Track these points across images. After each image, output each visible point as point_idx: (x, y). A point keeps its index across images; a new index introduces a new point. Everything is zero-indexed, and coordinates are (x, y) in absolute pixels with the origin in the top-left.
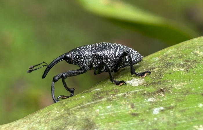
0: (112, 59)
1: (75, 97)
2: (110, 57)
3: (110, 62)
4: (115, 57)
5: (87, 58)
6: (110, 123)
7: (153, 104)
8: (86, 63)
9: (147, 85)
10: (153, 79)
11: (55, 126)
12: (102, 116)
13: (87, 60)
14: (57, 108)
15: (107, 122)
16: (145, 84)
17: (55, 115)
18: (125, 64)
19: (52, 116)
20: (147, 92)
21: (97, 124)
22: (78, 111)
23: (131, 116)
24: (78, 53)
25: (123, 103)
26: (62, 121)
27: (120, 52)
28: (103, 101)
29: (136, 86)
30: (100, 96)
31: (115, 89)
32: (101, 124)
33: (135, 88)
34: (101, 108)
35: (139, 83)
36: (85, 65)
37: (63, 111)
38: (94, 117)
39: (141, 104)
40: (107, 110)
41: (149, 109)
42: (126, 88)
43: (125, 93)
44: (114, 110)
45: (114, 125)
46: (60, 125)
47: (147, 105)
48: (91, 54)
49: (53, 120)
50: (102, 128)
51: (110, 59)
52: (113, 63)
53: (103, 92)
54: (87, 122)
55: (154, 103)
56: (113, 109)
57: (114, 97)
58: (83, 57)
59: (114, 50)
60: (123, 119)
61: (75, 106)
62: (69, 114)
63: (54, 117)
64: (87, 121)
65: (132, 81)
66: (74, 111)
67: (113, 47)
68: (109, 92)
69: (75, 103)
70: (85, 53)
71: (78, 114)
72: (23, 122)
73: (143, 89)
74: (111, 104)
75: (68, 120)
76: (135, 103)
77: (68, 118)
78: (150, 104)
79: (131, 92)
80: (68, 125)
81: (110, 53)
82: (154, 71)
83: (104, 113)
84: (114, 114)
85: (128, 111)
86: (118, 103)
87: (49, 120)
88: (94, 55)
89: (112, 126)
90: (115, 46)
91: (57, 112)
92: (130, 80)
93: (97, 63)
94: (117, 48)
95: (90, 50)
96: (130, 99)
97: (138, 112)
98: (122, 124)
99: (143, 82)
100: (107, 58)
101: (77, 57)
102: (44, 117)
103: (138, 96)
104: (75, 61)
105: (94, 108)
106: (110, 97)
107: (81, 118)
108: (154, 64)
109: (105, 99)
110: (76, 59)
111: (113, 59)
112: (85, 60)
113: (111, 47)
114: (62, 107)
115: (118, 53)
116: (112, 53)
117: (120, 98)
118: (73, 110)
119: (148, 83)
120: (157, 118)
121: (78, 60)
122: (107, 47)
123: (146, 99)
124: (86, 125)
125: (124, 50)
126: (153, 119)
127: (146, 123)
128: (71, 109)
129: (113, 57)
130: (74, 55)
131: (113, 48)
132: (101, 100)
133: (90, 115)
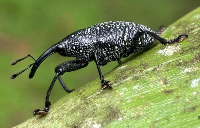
0: (120, 45)
1: (95, 81)
2: (118, 43)
3: (117, 49)
4: (124, 42)
5: (87, 48)
6: (138, 108)
7: (190, 75)
8: (86, 54)
9: (183, 52)
10: (191, 43)
11: (71, 121)
12: (128, 100)
13: (87, 51)
14: (72, 98)
15: (134, 107)
16: (181, 52)
17: (70, 107)
18: (137, 48)
19: (66, 109)
20: (183, 61)
21: (122, 110)
22: (98, 98)
23: (164, 94)
24: (74, 43)
25: (153, 80)
26: (78, 114)
27: (130, 34)
28: (128, 80)
29: (170, 55)
30: (124, 75)
31: (143, 63)
32: (127, 110)
33: (168, 58)
34: (126, 90)
35: (174, 51)
36: (86, 57)
37: (79, 101)
38: (118, 102)
39: (176, 77)
40: (134, 91)
41: (187, 82)
42: (157, 60)
43: (156, 67)
44: (142, 91)
45: (143, 109)
46: (76, 119)
47: (184, 77)
48: (92, 43)
49: (68, 114)
50: (128, 115)
51: (118, 45)
52: (122, 50)
53: (129, 69)
54: (109, 111)
55: (192, 73)
56: (141, 89)
57: (142, 73)
58: (81, 47)
59: (122, 32)
60: (153, 100)
61: (94, 93)
62: (87, 103)
63: (69, 110)
64: (110, 109)
65: (165, 49)
66: (93, 98)
67: (119, 28)
68: (136, 68)
69: (94, 89)
70: (84, 42)
71: (98, 101)
72: (32, 122)
73: (178, 58)
74: (138, 83)
75: (86, 111)
76: (168, 77)
77: (86, 109)
78: (188, 75)
79: (163, 64)
80: (86, 117)
81: (116, 38)
82: (192, 33)
83: (130, 95)
84: (142, 95)
85: (160, 89)
86: (147, 80)
87: (63, 114)
88: (96, 44)
89: (141, 110)
90: (122, 27)
91: (72, 104)
92: (163, 49)
93: (101, 53)
94: (125, 30)
95: (90, 37)
96: (162, 73)
97: (172, 88)
98: (153, 106)
99: (179, 49)
100: (113, 46)
101: (74, 47)
102: (57, 112)
103: (172, 68)
104: (72, 53)
105: (117, 91)
106: (137, 75)
107: (102, 106)
108: (193, 23)
109: (131, 78)
110: (73, 51)
111: (122, 45)
112: (84, 51)
113: (117, 29)
114: (78, 96)
115: (127, 36)
116: (119, 38)
117: (149, 74)
118: (91, 98)
119: (185, 49)
120: (196, 92)
121: (75, 52)
122: (111, 30)
123: (181, 71)
124: (108, 114)
125: (134, 30)
126: (191, 94)
127: (183, 100)
128: (89, 97)
129: (121, 43)
130: (69, 45)
131: (120, 30)
132: (126, 80)
133: (113, 101)
